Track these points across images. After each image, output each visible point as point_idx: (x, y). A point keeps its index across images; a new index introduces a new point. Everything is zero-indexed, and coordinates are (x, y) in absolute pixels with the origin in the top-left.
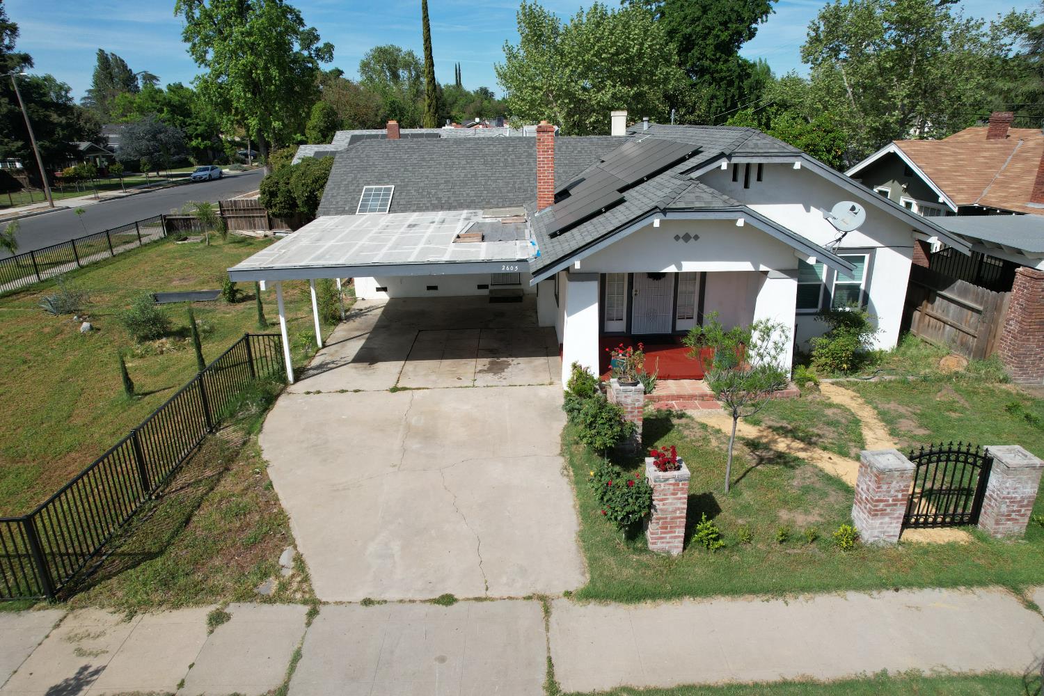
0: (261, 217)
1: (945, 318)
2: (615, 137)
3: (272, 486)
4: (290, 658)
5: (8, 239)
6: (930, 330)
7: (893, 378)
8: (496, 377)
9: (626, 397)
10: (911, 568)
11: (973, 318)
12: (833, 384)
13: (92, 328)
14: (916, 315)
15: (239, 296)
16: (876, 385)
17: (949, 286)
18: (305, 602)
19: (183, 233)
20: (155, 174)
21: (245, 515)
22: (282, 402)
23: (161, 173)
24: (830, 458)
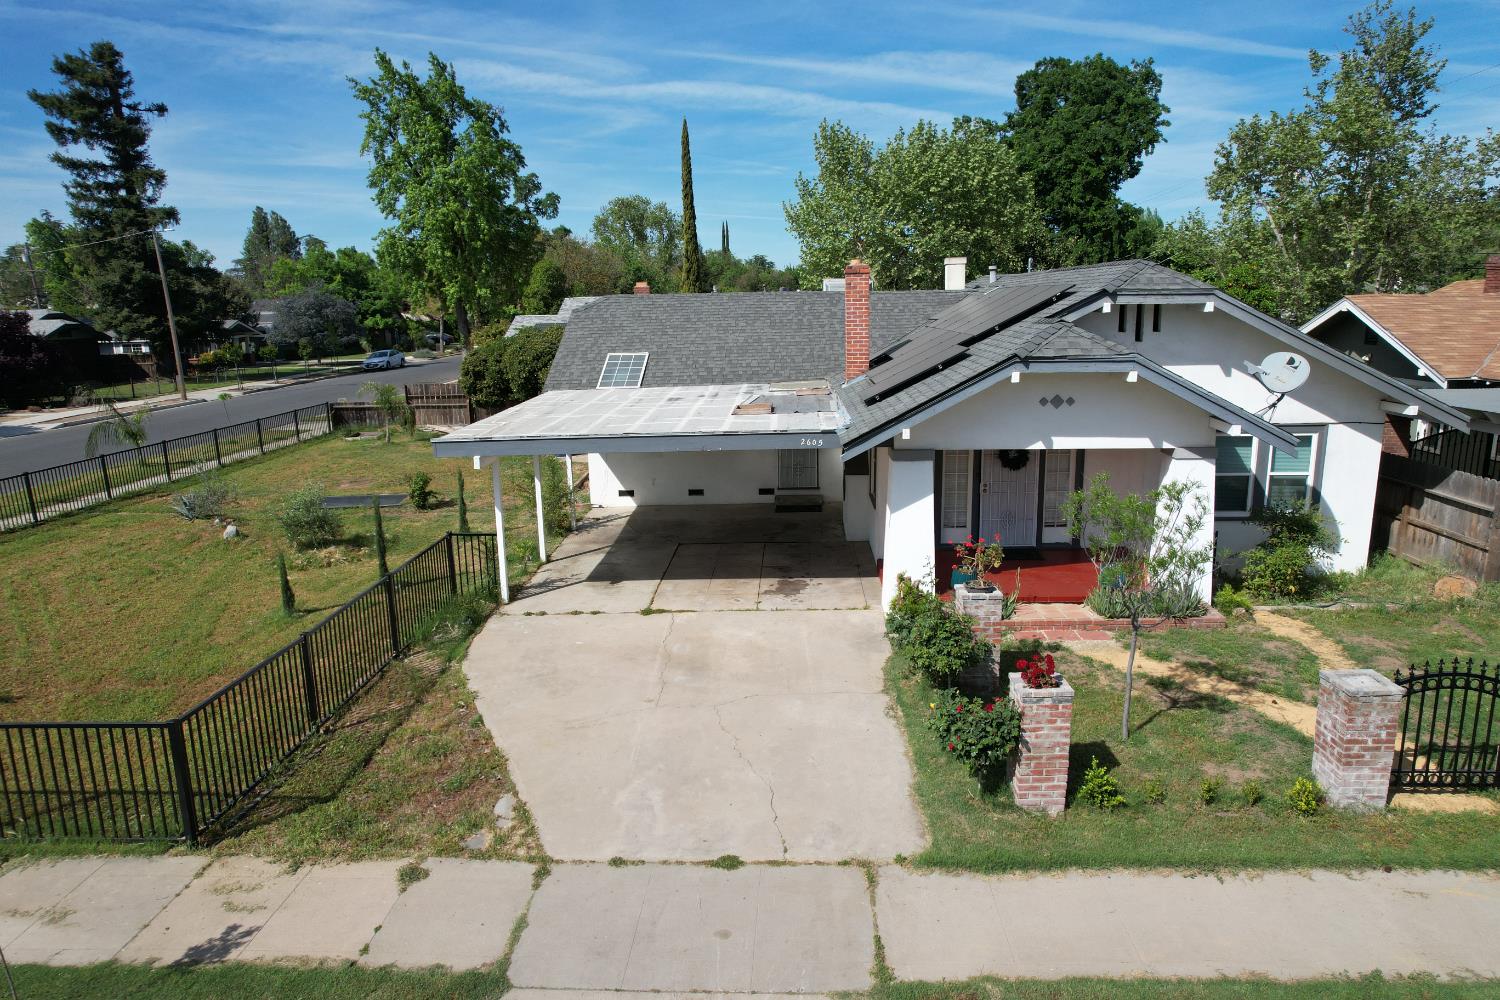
0: (461, 407)
1: (1437, 527)
2: (950, 292)
3: (482, 722)
4: (511, 926)
5: (134, 429)
6: (1416, 546)
7: (1364, 606)
8: (789, 599)
9: (977, 608)
10: (1409, 842)
11: (1480, 523)
12: (1273, 612)
13: (237, 533)
14: (1396, 525)
15: (432, 500)
16: (1338, 614)
17: (1442, 480)
18: (531, 860)
19: (354, 426)
20: (316, 361)
21: (446, 756)
22: (492, 625)
23: (322, 361)
24: (1274, 702)
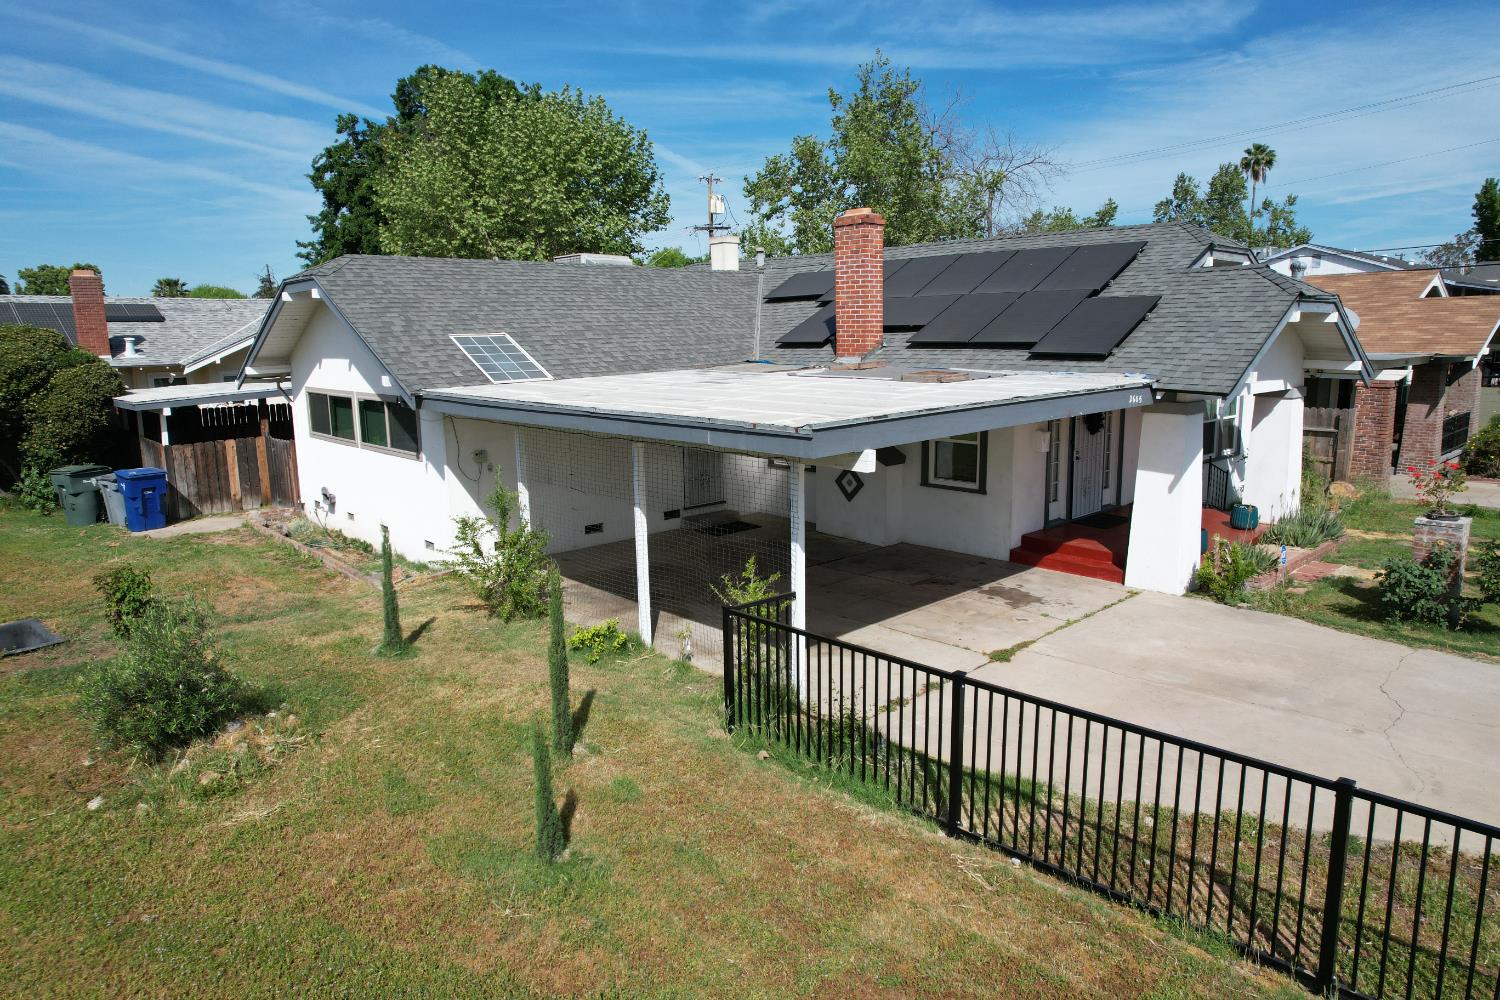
8: (1053, 604)
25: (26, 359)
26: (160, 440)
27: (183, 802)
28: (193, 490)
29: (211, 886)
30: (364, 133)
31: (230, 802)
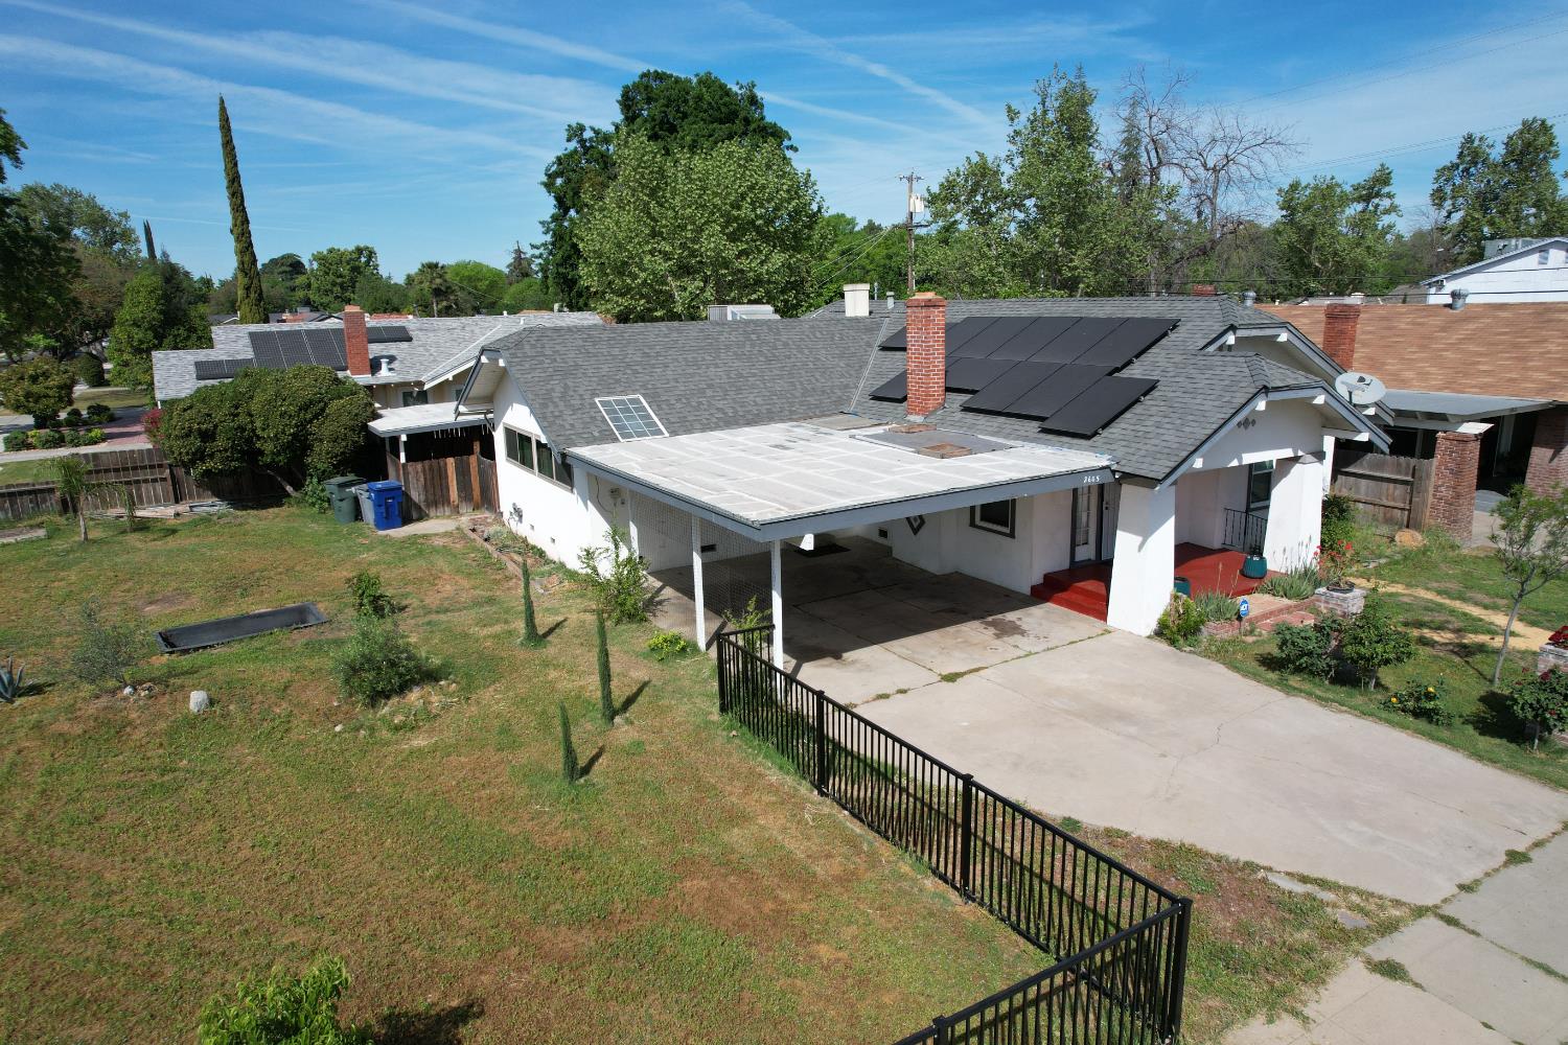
0: (156, 480)
4: (1540, 971)
8: (1032, 638)
13: (210, 700)
17: (1355, 461)
18: (1420, 915)
25: (308, 394)
26: (399, 457)
27: (384, 732)
28: (422, 497)
29: (392, 779)
30: (591, 139)
31: (409, 734)
